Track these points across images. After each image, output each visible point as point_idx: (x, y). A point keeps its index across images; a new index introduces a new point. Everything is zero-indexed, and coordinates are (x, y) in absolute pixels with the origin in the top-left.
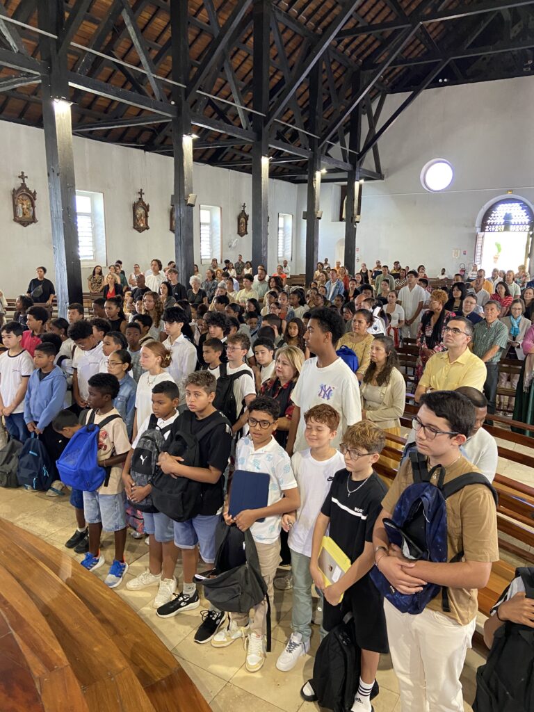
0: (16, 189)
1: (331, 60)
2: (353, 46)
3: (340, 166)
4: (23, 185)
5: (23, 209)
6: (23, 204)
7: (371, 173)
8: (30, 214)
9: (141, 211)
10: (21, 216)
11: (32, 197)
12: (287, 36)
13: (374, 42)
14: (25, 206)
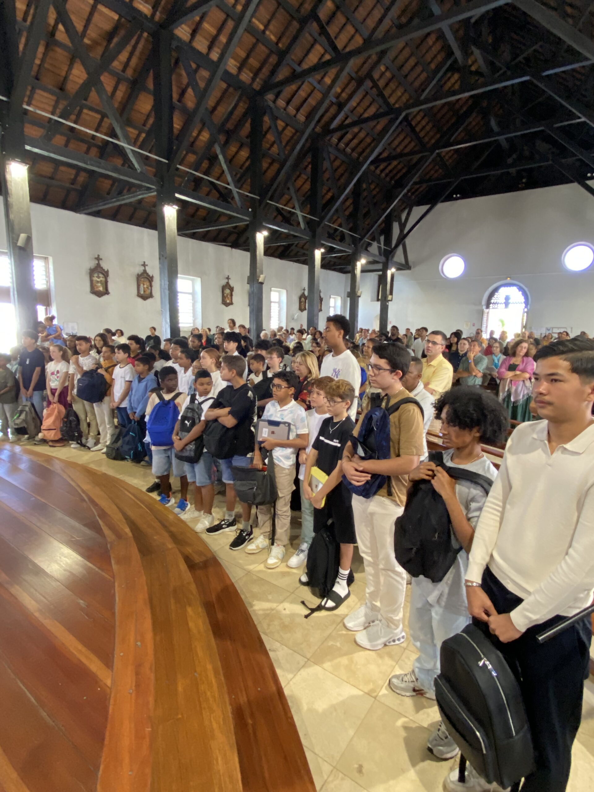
0: (140, 273)
1: (370, 181)
2: (387, 171)
3: (377, 259)
4: (145, 271)
5: (144, 288)
6: (144, 285)
7: (401, 264)
8: (148, 292)
9: (227, 291)
10: (142, 292)
11: (150, 279)
12: (337, 163)
13: (403, 168)
14: (145, 286)
